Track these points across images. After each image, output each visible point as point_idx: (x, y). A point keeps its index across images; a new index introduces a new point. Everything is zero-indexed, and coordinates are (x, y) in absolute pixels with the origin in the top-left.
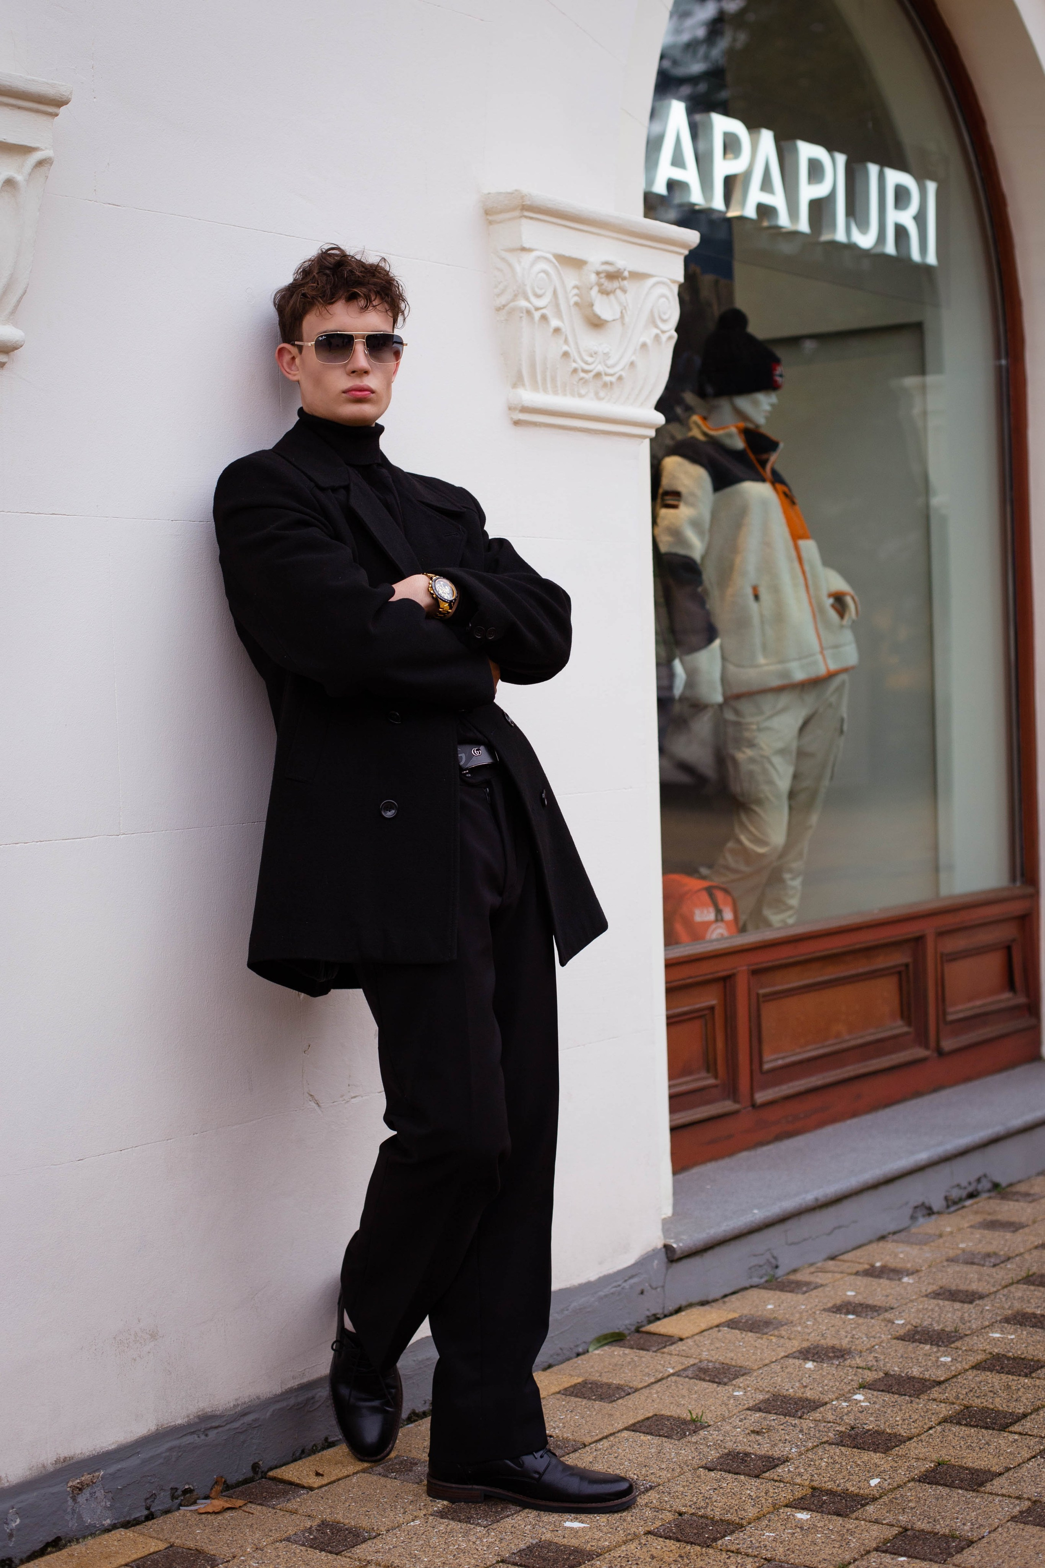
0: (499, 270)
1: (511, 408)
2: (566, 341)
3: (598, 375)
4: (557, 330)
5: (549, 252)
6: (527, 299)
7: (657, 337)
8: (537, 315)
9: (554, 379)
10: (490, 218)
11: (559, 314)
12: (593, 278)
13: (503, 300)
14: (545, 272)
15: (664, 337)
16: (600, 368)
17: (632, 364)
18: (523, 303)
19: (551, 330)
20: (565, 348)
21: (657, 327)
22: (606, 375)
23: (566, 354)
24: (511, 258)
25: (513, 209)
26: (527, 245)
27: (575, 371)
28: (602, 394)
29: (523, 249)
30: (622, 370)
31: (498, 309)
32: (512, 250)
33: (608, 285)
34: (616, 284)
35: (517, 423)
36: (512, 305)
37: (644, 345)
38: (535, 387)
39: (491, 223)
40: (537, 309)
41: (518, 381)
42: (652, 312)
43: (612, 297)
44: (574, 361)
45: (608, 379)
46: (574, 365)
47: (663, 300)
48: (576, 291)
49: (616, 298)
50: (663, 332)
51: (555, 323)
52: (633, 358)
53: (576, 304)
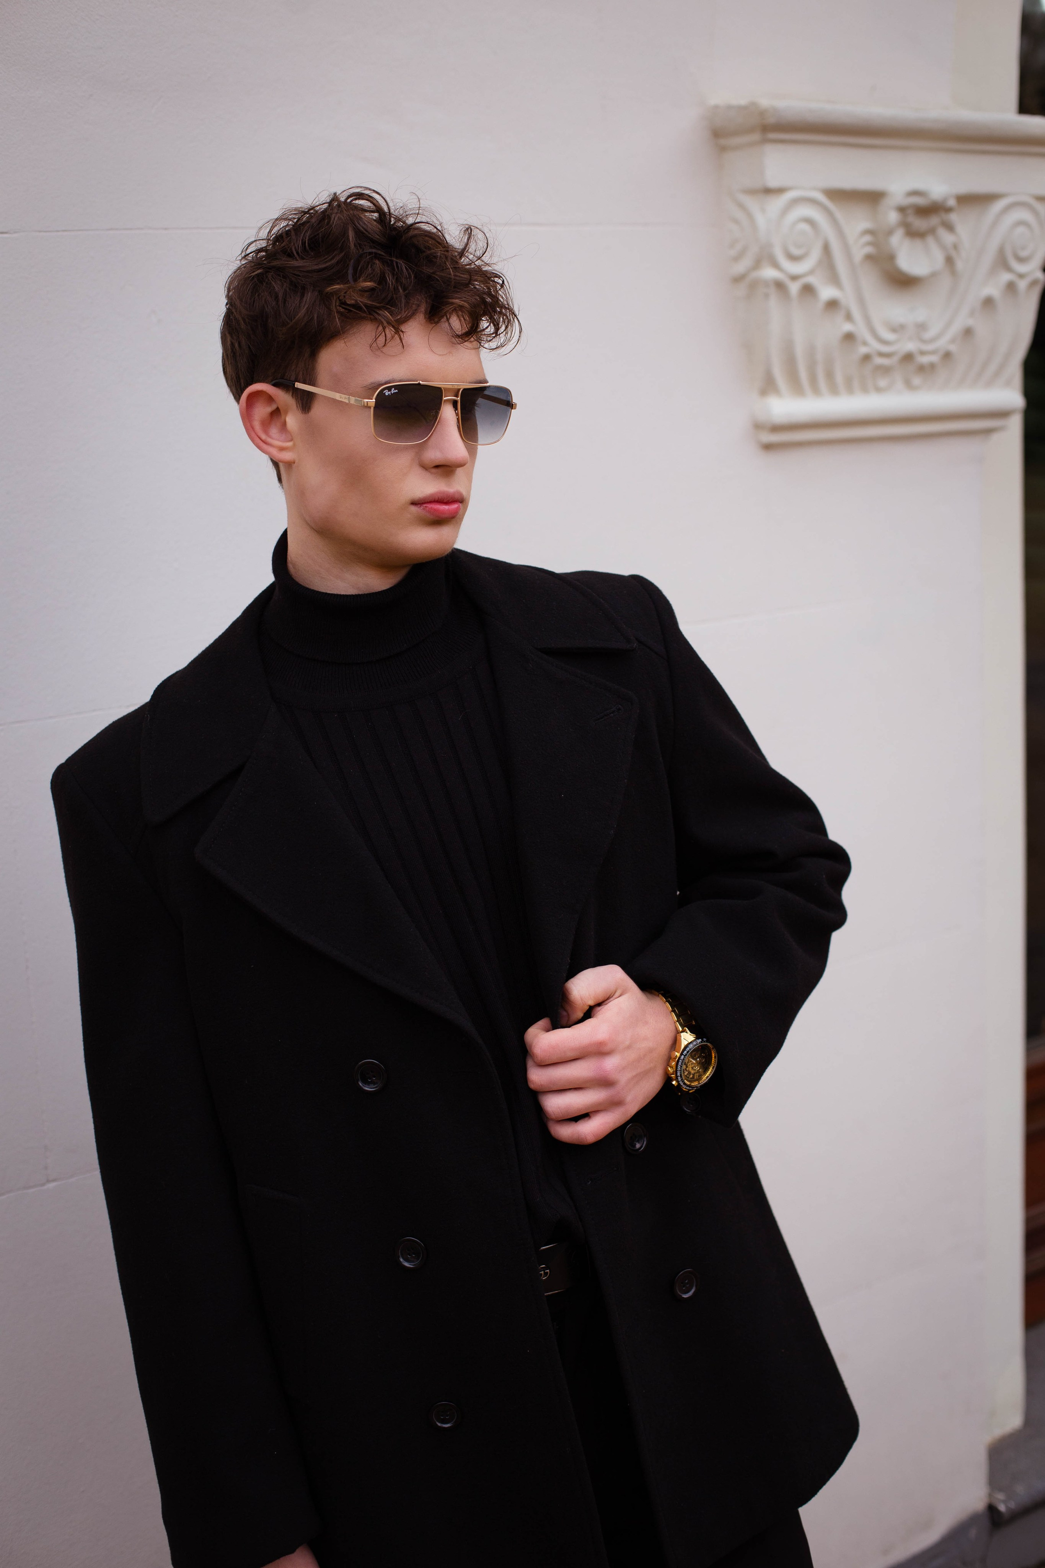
0: (736, 221)
1: (758, 426)
2: (849, 317)
3: (908, 357)
4: (832, 304)
5: (815, 189)
6: (776, 265)
7: (1011, 287)
8: (794, 288)
9: (830, 375)
10: (723, 142)
11: (834, 279)
12: (893, 217)
13: (740, 268)
14: (809, 221)
15: (1022, 285)
16: (910, 346)
17: (968, 332)
18: (769, 273)
19: (820, 305)
20: (847, 327)
21: (1009, 269)
22: (922, 353)
23: (849, 337)
24: (751, 203)
25: (750, 130)
26: (772, 183)
27: (867, 358)
28: (917, 381)
29: (768, 191)
30: (953, 341)
31: (738, 279)
32: (752, 192)
33: (920, 224)
34: (934, 220)
35: (768, 447)
36: (755, 274)
37: (988, 302)
38: (797, 389)
39: (723, 149)
40: (794, 278)
41: (768, 387)
42: (1001, 252)
43: (930, 240)
44: (865, 343)
45: (925, 360)
46: (863, 350)
47: (1021, 230)
48: (868, 238)
49: (938, 240)
50: (1021, 276)
51: (827, 292)
52: (970, 322)
53: (869, 257)
